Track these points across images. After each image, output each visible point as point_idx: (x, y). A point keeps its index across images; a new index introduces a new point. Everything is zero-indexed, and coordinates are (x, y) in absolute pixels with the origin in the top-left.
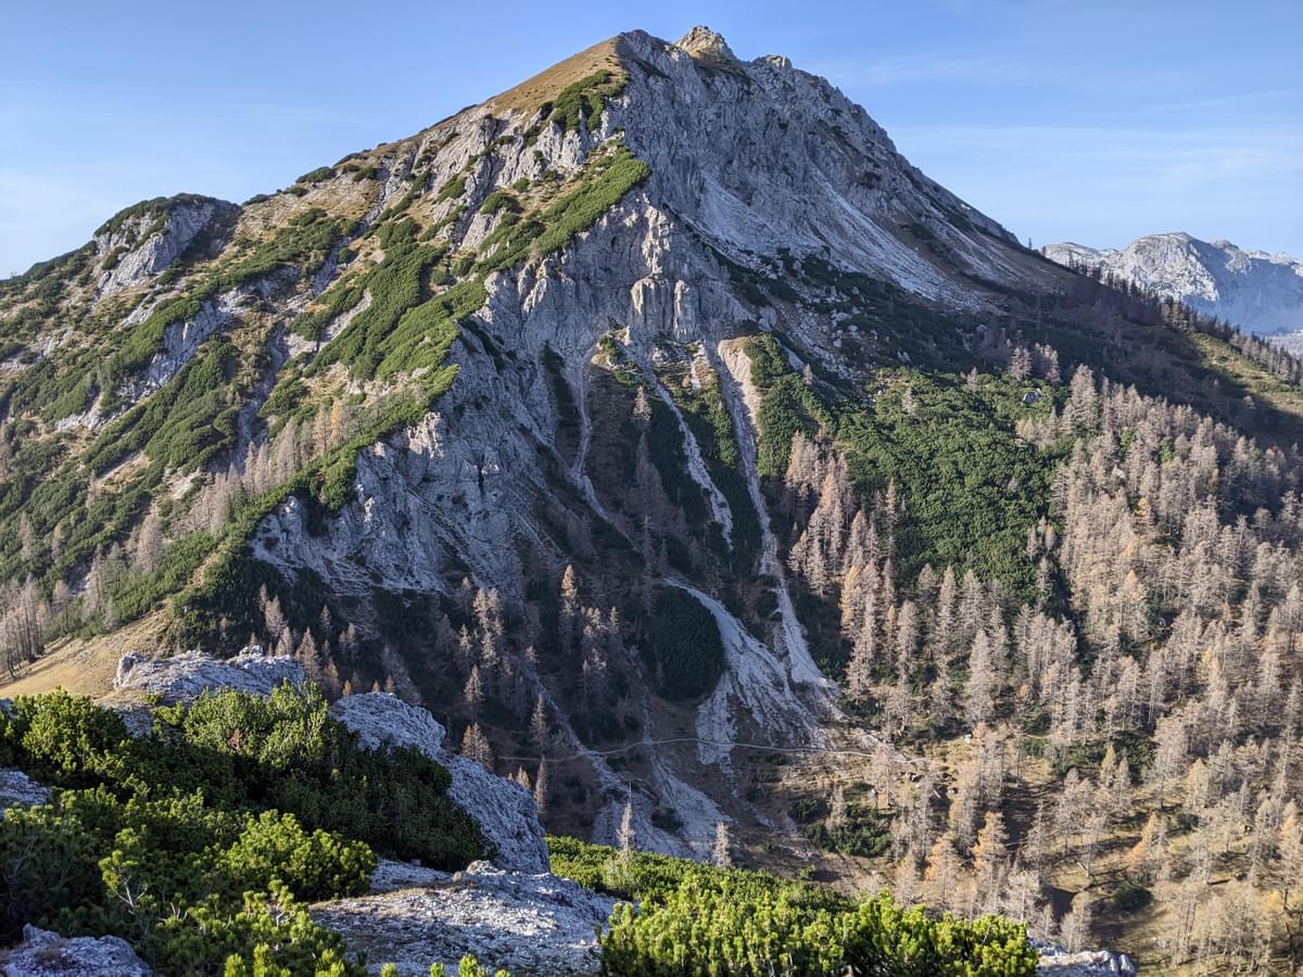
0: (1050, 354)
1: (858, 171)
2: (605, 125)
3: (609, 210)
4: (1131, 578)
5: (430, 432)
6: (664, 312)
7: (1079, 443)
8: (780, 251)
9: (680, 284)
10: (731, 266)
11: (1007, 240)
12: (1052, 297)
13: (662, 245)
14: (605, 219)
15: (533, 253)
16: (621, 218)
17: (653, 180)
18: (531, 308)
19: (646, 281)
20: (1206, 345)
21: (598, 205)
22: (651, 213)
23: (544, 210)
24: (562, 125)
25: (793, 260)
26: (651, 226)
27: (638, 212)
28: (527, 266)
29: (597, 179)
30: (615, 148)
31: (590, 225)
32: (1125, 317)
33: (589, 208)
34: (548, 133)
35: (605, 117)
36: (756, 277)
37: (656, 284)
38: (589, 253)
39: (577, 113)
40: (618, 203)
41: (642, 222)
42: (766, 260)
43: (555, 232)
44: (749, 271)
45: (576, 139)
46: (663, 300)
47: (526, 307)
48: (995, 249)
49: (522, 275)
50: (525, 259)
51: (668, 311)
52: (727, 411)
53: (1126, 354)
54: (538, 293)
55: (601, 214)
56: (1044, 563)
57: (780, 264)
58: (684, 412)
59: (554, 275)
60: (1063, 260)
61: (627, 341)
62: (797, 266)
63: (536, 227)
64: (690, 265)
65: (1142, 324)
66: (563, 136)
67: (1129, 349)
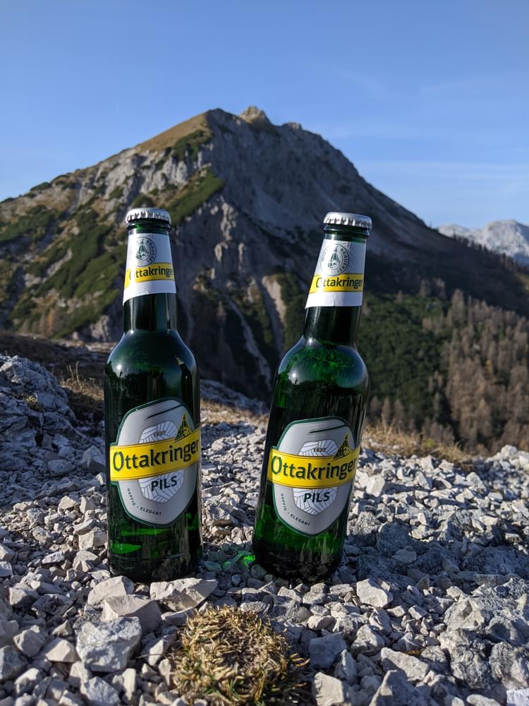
0: (441, 283)
1: (338, 185)
2: (200, 159)
3: (202, 205)
4: (482, 402)
5: (103, 327)
6: (233, 260)
7: (455, 331)
9: (241, 246)
10: (269, 236)
11: (420, 223)
12: (442, 253)
13: (231, 224)
14: (200, 210)
16: (209, 209)
17: (226, 189)
19: (223, 244)
20: (523, 278)
21: (196, 203)
22: (225, 207)
24: (176, 160)
25: (303, 233)
26: (225, 214)
27: (218, 206)
29: (196, 189)
30: (206, 172)
31: (192, 213)
33: (191, 204)
34: (169, 164)
35: (200, 155)
37: (229, 246)
38: (192, 229)
39: (184, 153)
40: (207, 201)
41: (221, 212)
42: (289, 233)
44: (279, 238)
45: (185, 167)
46: (232, 254)
48: (412, 228)
51: (235, 260)
52: (268, 314)
53: (481, 284)
55: (198, 208)
56: (437, 396)
57: (296, 235)
58: (244, 315)
60: (449, 233)
61: (213, 276)
62: (305, 236)
64: (247, 235)
66: (177, 165)
67: (483, 281)
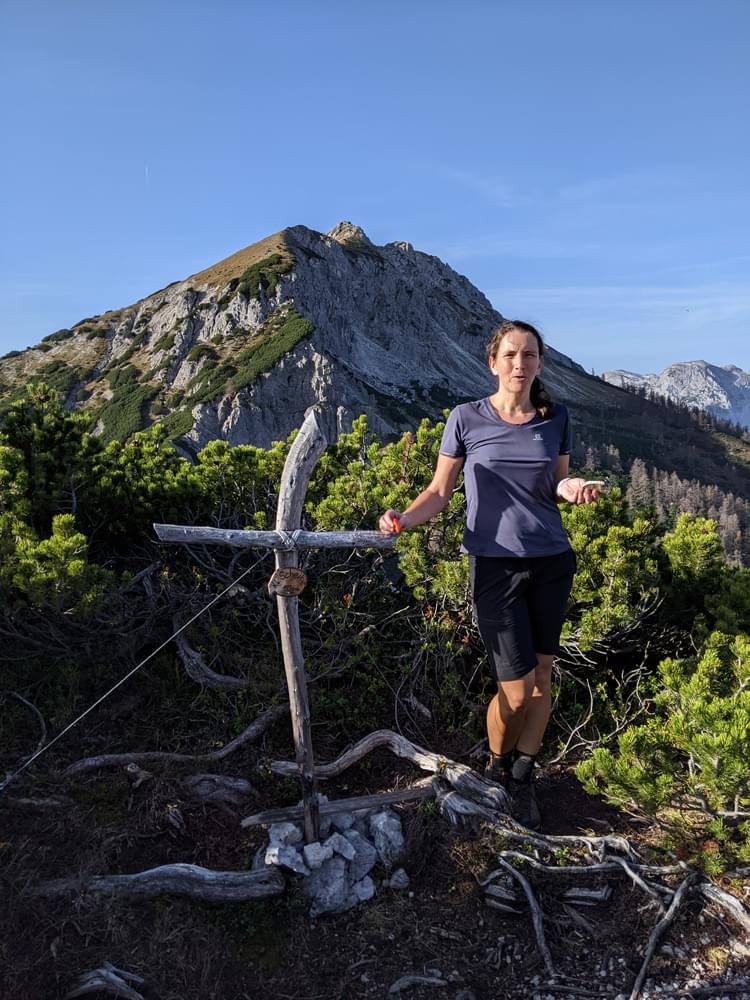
0: (613, 451)
1: (466, 323)
2: (279, 294)
3: (285, 356)
6: (330, 430)
8: (412, 383)
9: (340, 409)
10: (377, 394)
11: (576, 369)
12: (611, 409)
13: (325, 380)
14: (282, 363)
15: (229, 389)
16: (295, 361)
17: (316, 334)
18: (228, 429)
19: (315, 407)
20: (724, 440)
21: (276, 353)
22: (316, 357)
23: (236, 357)
24: (246, 295)
25: (422, 389)
26: (317, 366)
27: (307, 357)
28: (224, 399)
29: (275, 334)
30: (287, 311)
31: (272, 367)
32: (665, 423)
33: (270, 355)
34: (236, 301)
35: (278, 288)
36: (397, 401)
37: (322, 408)
38: (272, 388)
39: (257, 286)
40: (291, 351)
41: (310, 364)
42: (403, 390)
43: (245, 373)
44: (391, 398)
45: (258, 305)
46: (328, 420)
47: (224, 429)
48: (568, 377)
49: (221, 405)
50: (222, 394)
51: (332, 428)
53: (668, 450)
54: (234, 418)
55: (279, 359)
57: (413, 392)
59: (245, 405)
60: (617, 382)
62: (425, 393)
63: (230, 370)
64: (347, 395)
65: (677, 428)
66: (248, 303)
67: (670, 446)
